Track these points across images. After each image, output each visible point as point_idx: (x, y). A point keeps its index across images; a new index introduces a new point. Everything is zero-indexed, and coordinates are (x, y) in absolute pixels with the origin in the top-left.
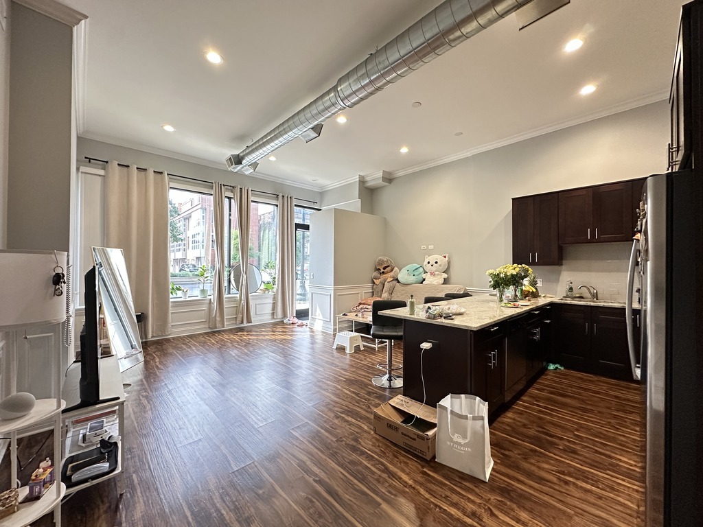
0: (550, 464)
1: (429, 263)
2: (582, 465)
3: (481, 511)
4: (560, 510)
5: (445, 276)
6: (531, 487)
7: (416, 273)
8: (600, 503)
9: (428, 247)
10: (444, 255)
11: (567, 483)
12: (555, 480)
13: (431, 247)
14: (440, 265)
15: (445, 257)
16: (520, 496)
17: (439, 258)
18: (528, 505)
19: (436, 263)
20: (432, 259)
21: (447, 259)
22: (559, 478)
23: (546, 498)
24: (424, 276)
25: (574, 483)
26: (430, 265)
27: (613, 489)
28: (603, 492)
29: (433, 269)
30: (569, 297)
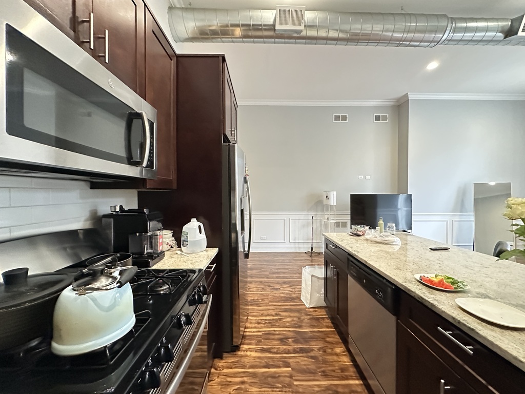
0: (288, 322)
2: (274, 330)
3: (294, 290)
4: (274, 302)
6: (287, 305)
8: (261, 312)
11: (276, 315)
12: (281, 313)
16: (288, 300)
18: (283, 299)
22: (280, 315)
23: (279, 304)
25: (273, 316)
27: (258, 323)
28: (261, 318)
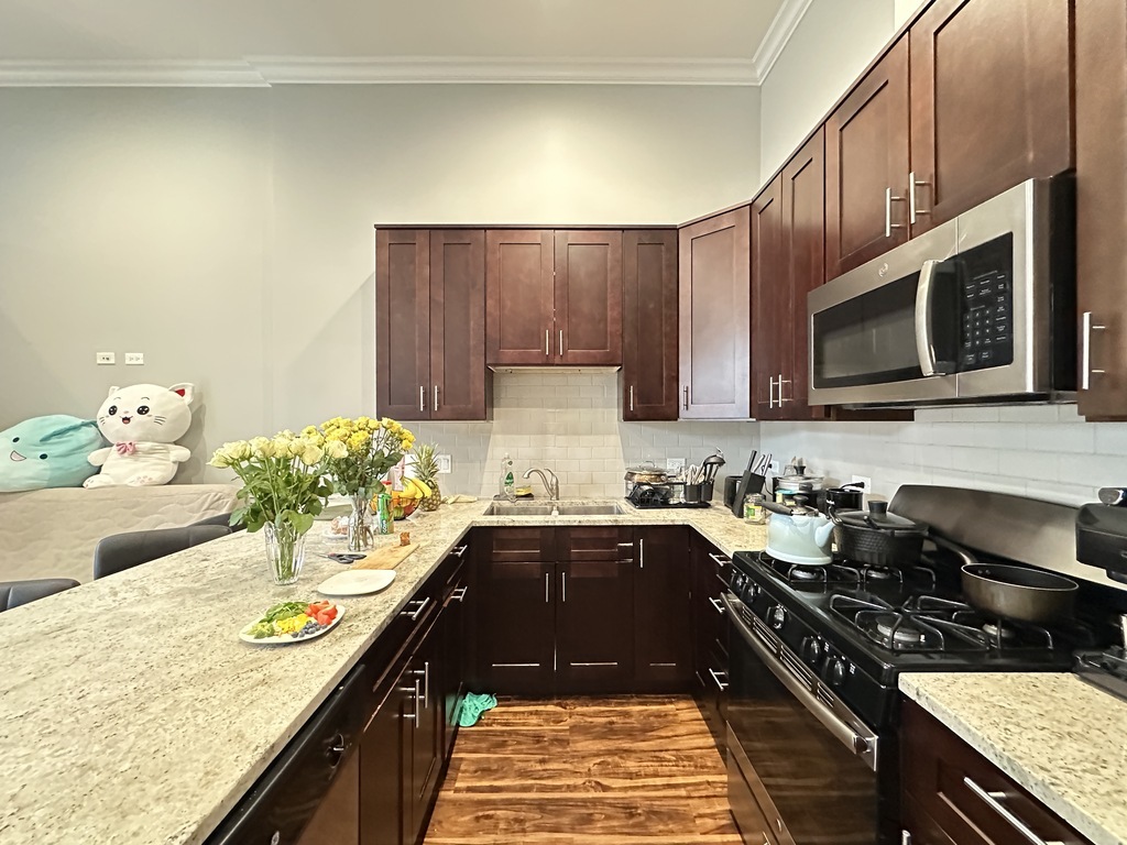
1: (113, 411)
5: (182, 453)
7: (52, 449)
9: (120, 357)
10: (179, 386)
13: (134, 358)
14: (159, 420)
15: (181, 393)
17: (158, 396)
19: (143, 410)
20: (127, 398)
21: (188, 398)
24: (95, 457)
26: (117, 419)
29: (131, 432)
30: (506, 498)
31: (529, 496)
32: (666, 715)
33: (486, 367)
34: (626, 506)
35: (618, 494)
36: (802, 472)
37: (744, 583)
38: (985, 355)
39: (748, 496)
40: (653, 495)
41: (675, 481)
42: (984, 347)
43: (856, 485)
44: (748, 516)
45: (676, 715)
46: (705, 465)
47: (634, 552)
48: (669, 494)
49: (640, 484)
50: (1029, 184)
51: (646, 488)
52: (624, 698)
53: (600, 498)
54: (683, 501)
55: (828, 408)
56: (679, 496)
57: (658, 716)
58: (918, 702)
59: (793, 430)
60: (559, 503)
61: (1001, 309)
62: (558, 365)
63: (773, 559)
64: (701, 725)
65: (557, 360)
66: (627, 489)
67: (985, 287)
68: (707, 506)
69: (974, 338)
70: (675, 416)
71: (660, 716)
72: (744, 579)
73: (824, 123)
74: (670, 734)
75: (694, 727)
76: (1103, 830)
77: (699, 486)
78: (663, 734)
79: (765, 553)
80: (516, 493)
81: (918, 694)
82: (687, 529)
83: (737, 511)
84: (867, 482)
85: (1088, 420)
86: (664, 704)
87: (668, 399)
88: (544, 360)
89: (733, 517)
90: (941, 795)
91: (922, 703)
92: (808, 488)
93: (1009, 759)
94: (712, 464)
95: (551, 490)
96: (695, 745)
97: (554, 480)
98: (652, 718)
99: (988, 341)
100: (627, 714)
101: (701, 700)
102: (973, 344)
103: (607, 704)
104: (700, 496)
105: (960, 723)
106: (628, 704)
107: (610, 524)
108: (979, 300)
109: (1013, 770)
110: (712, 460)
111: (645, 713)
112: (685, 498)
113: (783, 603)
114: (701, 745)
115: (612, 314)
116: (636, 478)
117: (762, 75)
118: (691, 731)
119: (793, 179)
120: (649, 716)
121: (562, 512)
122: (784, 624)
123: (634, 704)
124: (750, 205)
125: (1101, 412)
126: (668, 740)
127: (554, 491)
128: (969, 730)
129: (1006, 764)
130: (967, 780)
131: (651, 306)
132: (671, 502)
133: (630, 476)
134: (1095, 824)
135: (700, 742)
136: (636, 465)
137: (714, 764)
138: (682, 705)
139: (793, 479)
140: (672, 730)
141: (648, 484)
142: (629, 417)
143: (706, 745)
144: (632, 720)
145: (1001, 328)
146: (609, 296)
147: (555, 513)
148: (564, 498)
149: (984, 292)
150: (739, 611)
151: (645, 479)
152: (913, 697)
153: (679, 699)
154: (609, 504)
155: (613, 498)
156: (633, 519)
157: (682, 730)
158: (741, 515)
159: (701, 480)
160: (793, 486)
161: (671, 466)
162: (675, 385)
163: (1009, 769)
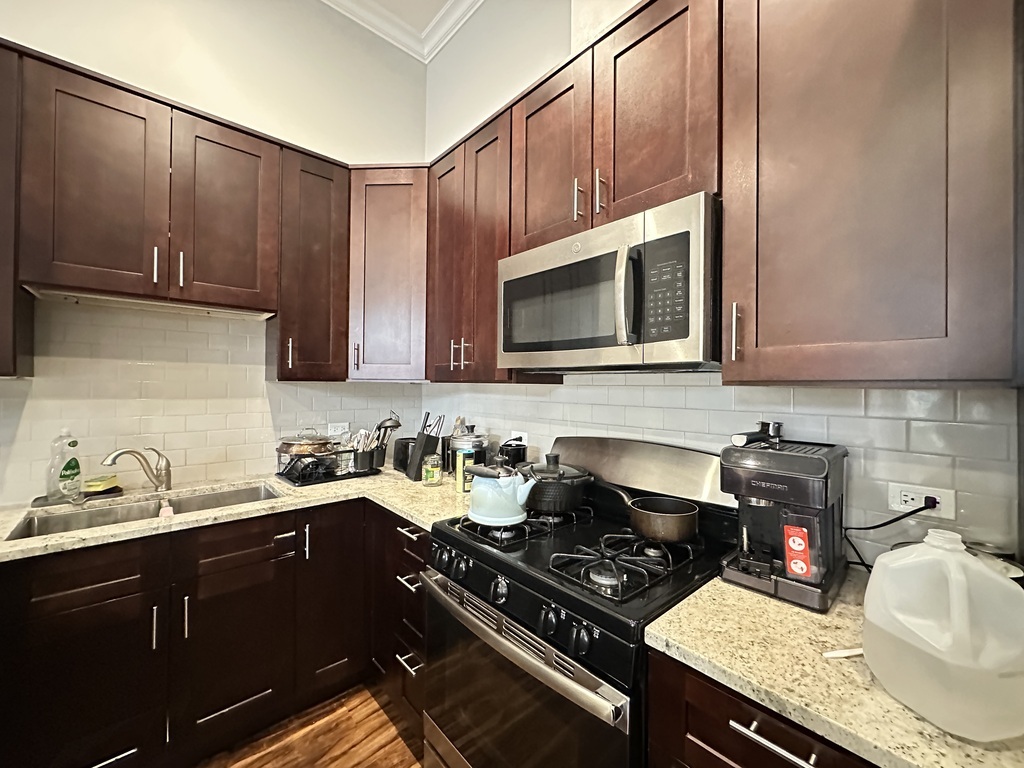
30: (62, 499)
31: (115, 491)
32: (337, 725)
33: (18, 287)
34: (283, 486)
35: (265, 470)
36: (472, 431)
37: (450, 557)
38: (666, 330)
39: (426, 459)
40: (317, 468)
41: (341, 449)
42: (664, 323)
43: (516, 440)
44: (427, 479)
45: (350, 718)
46: (379, 428)
47: (297, 543)
48: (335, 464)
49: (301, 456)
50: (702, 194)
51: (310, 460)
52: (280, 728)
53: (240, 478)
54: (352, 470)
55: (510, 370)
56: (347, 464)
57: (328, 730)
58: (667, 653)
59: (457, 391)
60: (172, 494)
61: (679, 292)
62: (173, 300)
63: (479, 525)
64: (379, 716)
65: (173, 293)
66: (280, 463)
67: (666, 273)
68: (377, 472)
69: (656, 315)
70: (342, 376)
71: (330, 730)
72: (450, 552)
73: (511, 107)
74: (347, 746)
75: (372, 723)
76: (859, 738)
77: (371, 453)
78: (337, 752)
79: (467, 520)
80: (84, 489)
81: (667, 645)
82: (363, 503)
83: (413, 473)
84: (525, 436)
85: (725, 383)
86: (334, 710)
87: (335, 357)
88: (149, 292)
89: (409, 482)
90: (689, 736)
91: (672, 653)
92: (479, 446)
93: (767, 692)
94: (386, 428)
95: (157, 477)
96: (376, 746)
97: (163, 463)
98: (320, 739)
99: (668, 318)
100: (288, 749)
101: (374, 684)
102: (656, 320)
103: (259, 748)
104: (369, 464)
105: (715, 666)
106: (286, 734)
107: (264, 513)
108: (660, 284)
109: (771, 701)
110: (388, 424)
111: (312, 734)
112: (356, 466)
113: (504, 574)
114: (383, 742)
115: (265, 246)
116: (294, 450)
117: (430, 53)
118: (369, 731)
119: (477, 152)
120: (317, 736)
121: (178, 507)
122: (508, 596)
123: (295, 730)
124: (429, 168)
125: (737, 379)
126: (345, 757)
127: (164, 478)
128: (724, 672)
129: (763, 696)
130: (732, 723)
131: (316, 247)
132: (339, 473)
133: (286, 447)
134: (851, 734)
135: (381, 739)
136: (294, 433)
137: (401, 758)
138: (355, 702)
139: (465, 438)
140: (348, 742)
141: (311, 456)
142: (285, 376)
143: (389, 739)
144: (296, 754)
145: (679, 309)
146: (260, 222)
147: (167, 511)
148: (180, 485)
149: (665, 278)
150: (444, 587)
151: (308, 449)
152: (661, 648)
153: (350, 696)
154: (254, 485)
155: (258, 476)
156: (297, 501)
157: (359, 734)
158: (418, 478)
159: (373, 446)
160: (465, 445)
161: (334, 432)
162: (344, 342)
163: (767, 701)
